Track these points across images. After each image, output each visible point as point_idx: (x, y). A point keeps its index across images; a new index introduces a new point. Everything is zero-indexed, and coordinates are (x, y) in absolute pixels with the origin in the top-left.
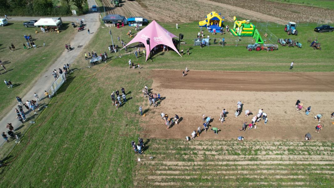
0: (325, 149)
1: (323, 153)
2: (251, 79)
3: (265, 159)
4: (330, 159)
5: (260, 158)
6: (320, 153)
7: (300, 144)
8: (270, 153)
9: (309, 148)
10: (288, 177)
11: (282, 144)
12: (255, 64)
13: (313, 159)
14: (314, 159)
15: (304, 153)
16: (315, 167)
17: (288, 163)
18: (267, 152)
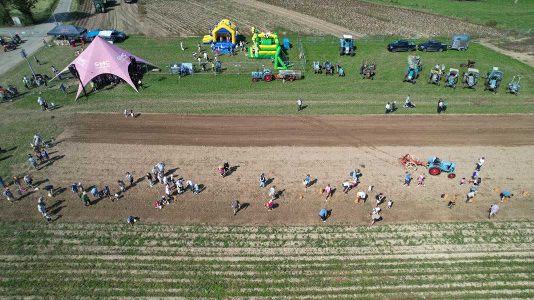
0: (257, 238)
1: (248, 244)
2: (222, 127)
3: (149, 252)
4: (252, 253)
5: (141, 251)
6: (243, 244)
7: (223, 230)
8: (164, 243)
9: (231, 236)
10: (165, 280)
11: (193, 230)
12: (248, 102)
13: (225, 253)
14: (228, 253)
15: (217, 245)
16: (218, 266)
17: (180, 260)
18: (159, 242)
